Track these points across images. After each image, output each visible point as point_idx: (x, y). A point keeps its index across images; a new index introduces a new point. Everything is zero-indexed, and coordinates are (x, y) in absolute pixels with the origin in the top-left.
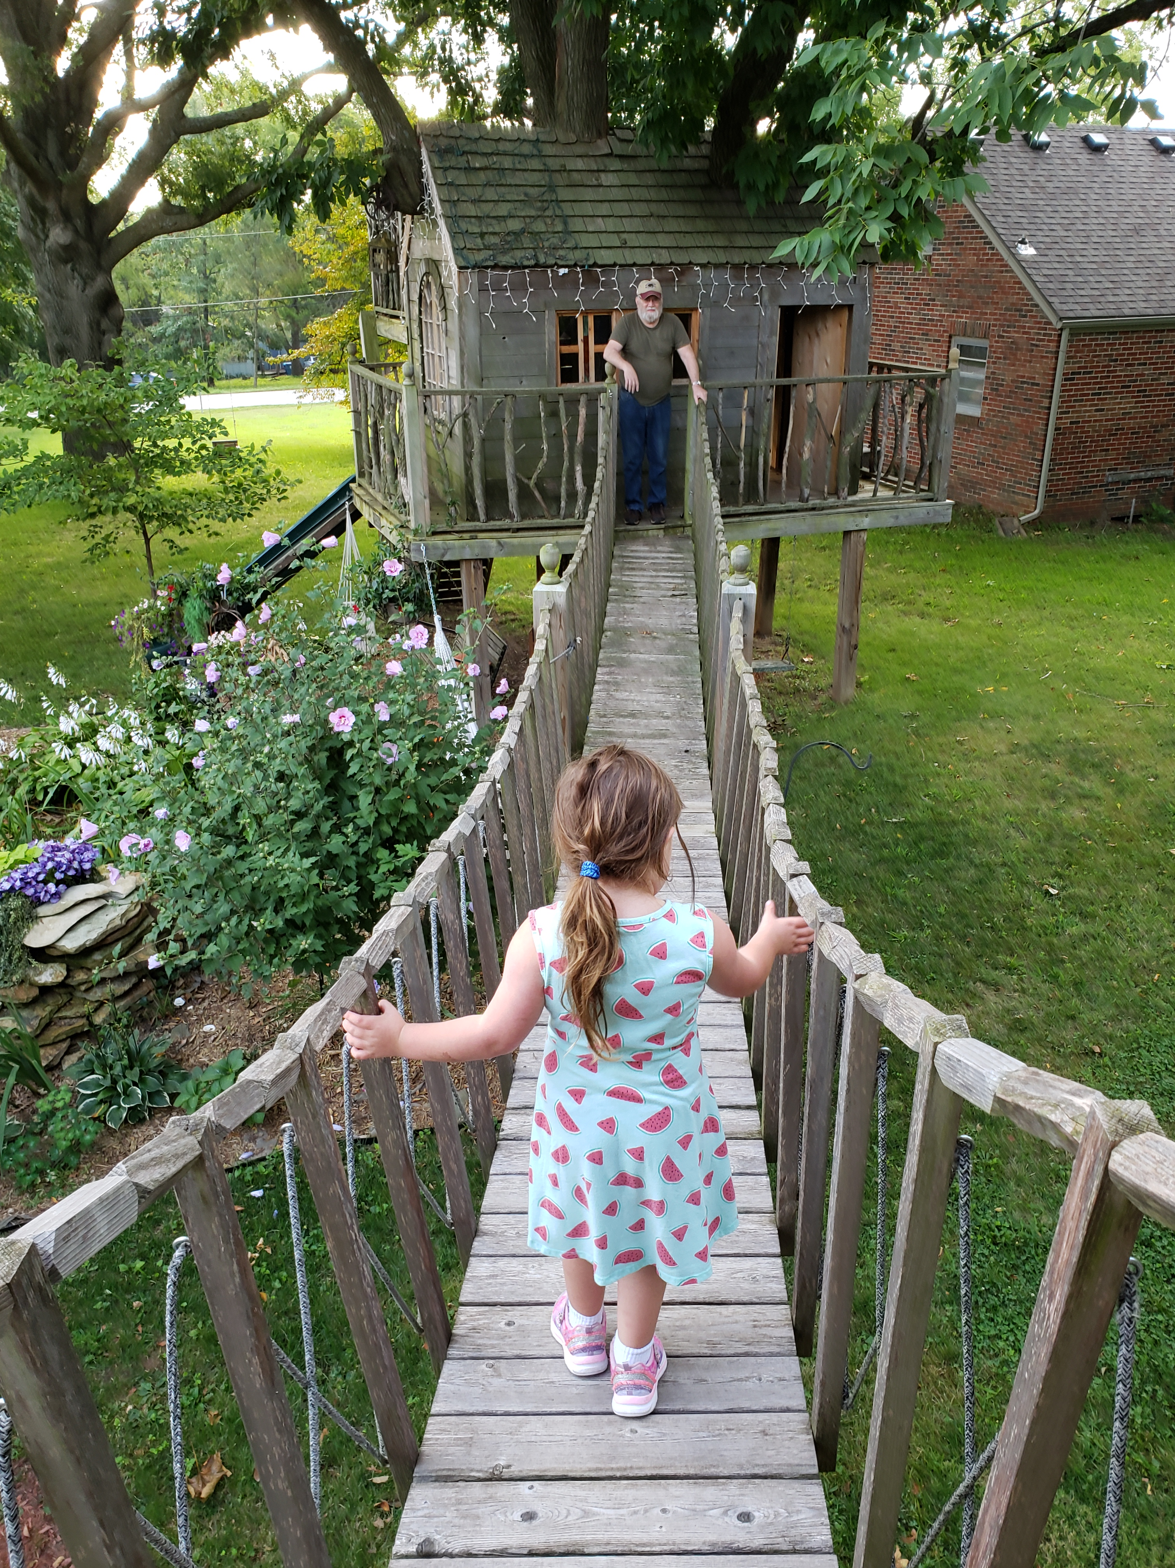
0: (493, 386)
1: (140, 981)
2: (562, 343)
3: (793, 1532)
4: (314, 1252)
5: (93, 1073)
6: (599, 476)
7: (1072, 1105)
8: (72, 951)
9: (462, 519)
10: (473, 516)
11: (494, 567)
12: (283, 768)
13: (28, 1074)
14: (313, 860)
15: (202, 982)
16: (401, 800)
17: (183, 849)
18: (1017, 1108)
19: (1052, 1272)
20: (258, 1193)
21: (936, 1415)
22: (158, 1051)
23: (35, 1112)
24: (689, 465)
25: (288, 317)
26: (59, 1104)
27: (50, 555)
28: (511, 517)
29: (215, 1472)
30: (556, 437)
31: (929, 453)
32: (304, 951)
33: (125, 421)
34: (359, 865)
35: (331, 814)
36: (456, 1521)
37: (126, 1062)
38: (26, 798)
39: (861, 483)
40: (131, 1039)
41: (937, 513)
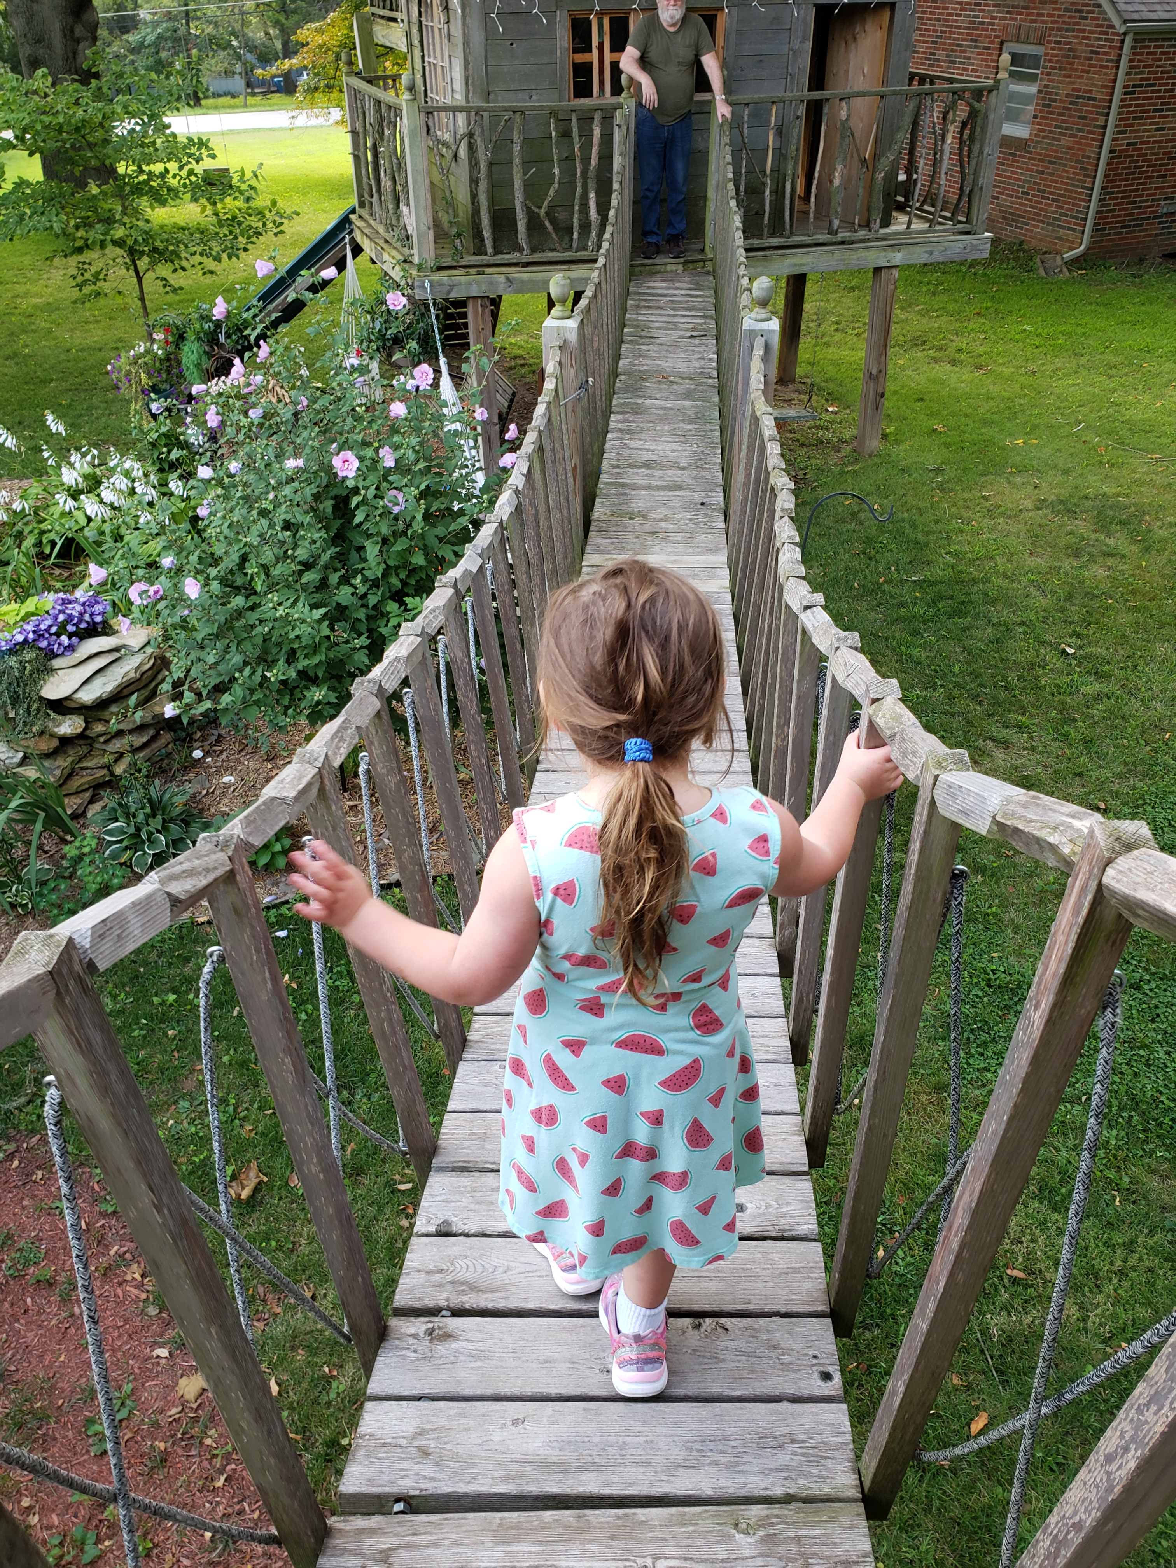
0: (501, 102)
1: (158, 733)
2: (575, 51)
3: (783, 1221)
4: (337, 987)
5: (117, 820)
6: (614, 203)
7: (1071, 827)
8: (89, 703)
9: (468, 253)
10: (480, 250)
11: (502, 308)
12: (288, 517)
13: (54, 821)
14: (323, 611)
15: (220, 735)
16: (409, 551)
17: (193, 597)
18: (1016, 830)
19: (1039, 984)
20: (282, 934)
21: (924, 1137)
22: (179, 800)
23: (63, 857)
24: (711, 193)
25: (277, 23)
26: (86, 850)
27: (38, 295)
28: (520, 250)
29: (252, 1178)
30: (569, 159)
31: (969, 179)
32: (318, 703)
33: (107, 141)
34: (369, 618)
35: (339, 566)
36: (472, 1206)
37: (148, 810)
38: (33, 551)
39: (894, 214)
40: (152, 789)
41: (974, 248)
